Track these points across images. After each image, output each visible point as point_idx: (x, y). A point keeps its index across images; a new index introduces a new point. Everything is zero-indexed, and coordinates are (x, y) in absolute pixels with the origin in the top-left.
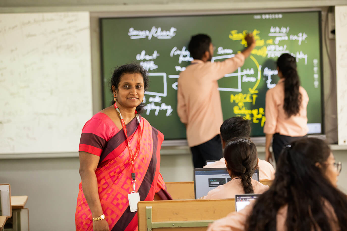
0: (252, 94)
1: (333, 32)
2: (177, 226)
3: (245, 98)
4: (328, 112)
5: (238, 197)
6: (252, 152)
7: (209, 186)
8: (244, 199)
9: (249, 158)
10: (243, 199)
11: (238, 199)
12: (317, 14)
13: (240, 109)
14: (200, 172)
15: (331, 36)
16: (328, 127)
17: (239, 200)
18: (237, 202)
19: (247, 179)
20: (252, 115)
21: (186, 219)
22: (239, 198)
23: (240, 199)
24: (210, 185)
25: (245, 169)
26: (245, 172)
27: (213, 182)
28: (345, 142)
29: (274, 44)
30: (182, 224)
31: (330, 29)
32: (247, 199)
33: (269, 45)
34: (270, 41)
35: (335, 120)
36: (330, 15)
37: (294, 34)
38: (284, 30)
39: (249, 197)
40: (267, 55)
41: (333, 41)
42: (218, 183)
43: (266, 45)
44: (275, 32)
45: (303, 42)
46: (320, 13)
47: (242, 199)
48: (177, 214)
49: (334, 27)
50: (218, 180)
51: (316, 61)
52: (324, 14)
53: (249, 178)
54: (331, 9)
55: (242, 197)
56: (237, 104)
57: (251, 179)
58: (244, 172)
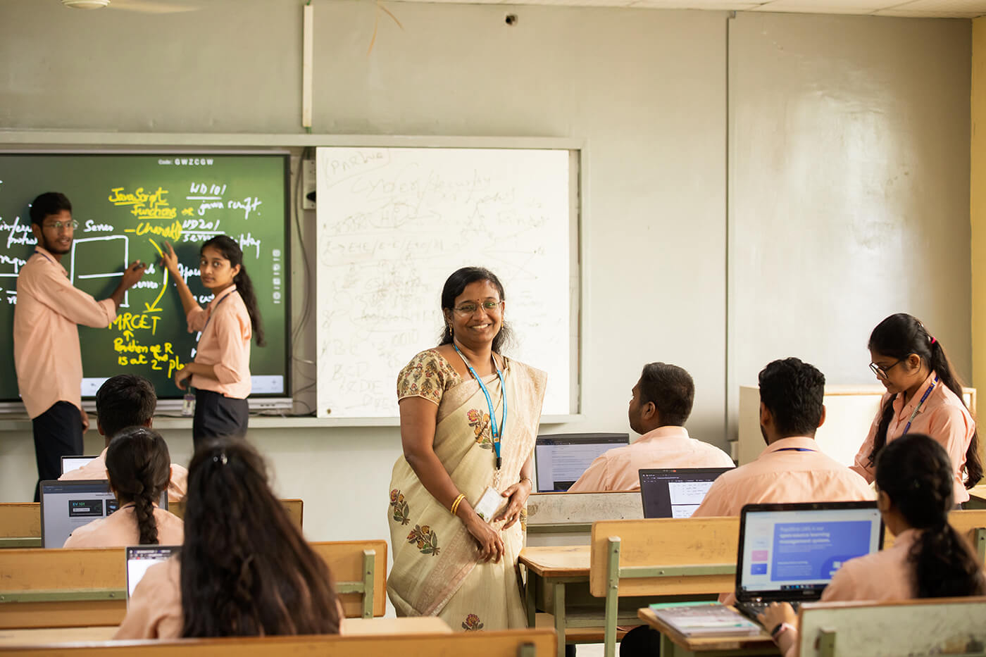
0: (151, 314)
1: (312, 197)
2: (10, 601)
3: (137, 322)
4: (298, 352)
5: (131, 552)
6: (155, 455)
7: (70, 516)
8: (144, 554)
9: (150, 465)
10: (142, 555)
11: (131, 555)
12: (281, 160)
13: (126, 344)
14: (52, 487)
15: (306, 204)
16: (298, 381)
17: (134, 557)
18: (130, 561)
19: (146, 507)
20: (149, 356)
21: (28, 587)
22: (133, 553)
23: (136, 555)
24: (72, 514)
25: (143, 488)
26: (142, 493)
27: (79, 507)
28: (329, 411)
29: (197, 217)
30: (20, 595)
31: (306, 192)
32: (150, 555)
33: (188, 218)
34: (189, 211)
35: (313, 368)
36: (306, 163)
37: (236, 200)
38: (216, 189)
39: (152, 551)
40: (183, 236)
41: (312, 212)
42: (88, 510)
43: (181, 218)
44: (198, 194)
45: (251, 213)
46: (287, 158)
47: (139, 555)
48: (9, 576)
49: (314, 186)
50: (87, 503)
51: (277, 253)
52: (294, 160)
53: (150, 503)
54: (309, 153)
55: (138, 552)
56: (120, 334)
57: (153, 507)
58: (140, 492)
